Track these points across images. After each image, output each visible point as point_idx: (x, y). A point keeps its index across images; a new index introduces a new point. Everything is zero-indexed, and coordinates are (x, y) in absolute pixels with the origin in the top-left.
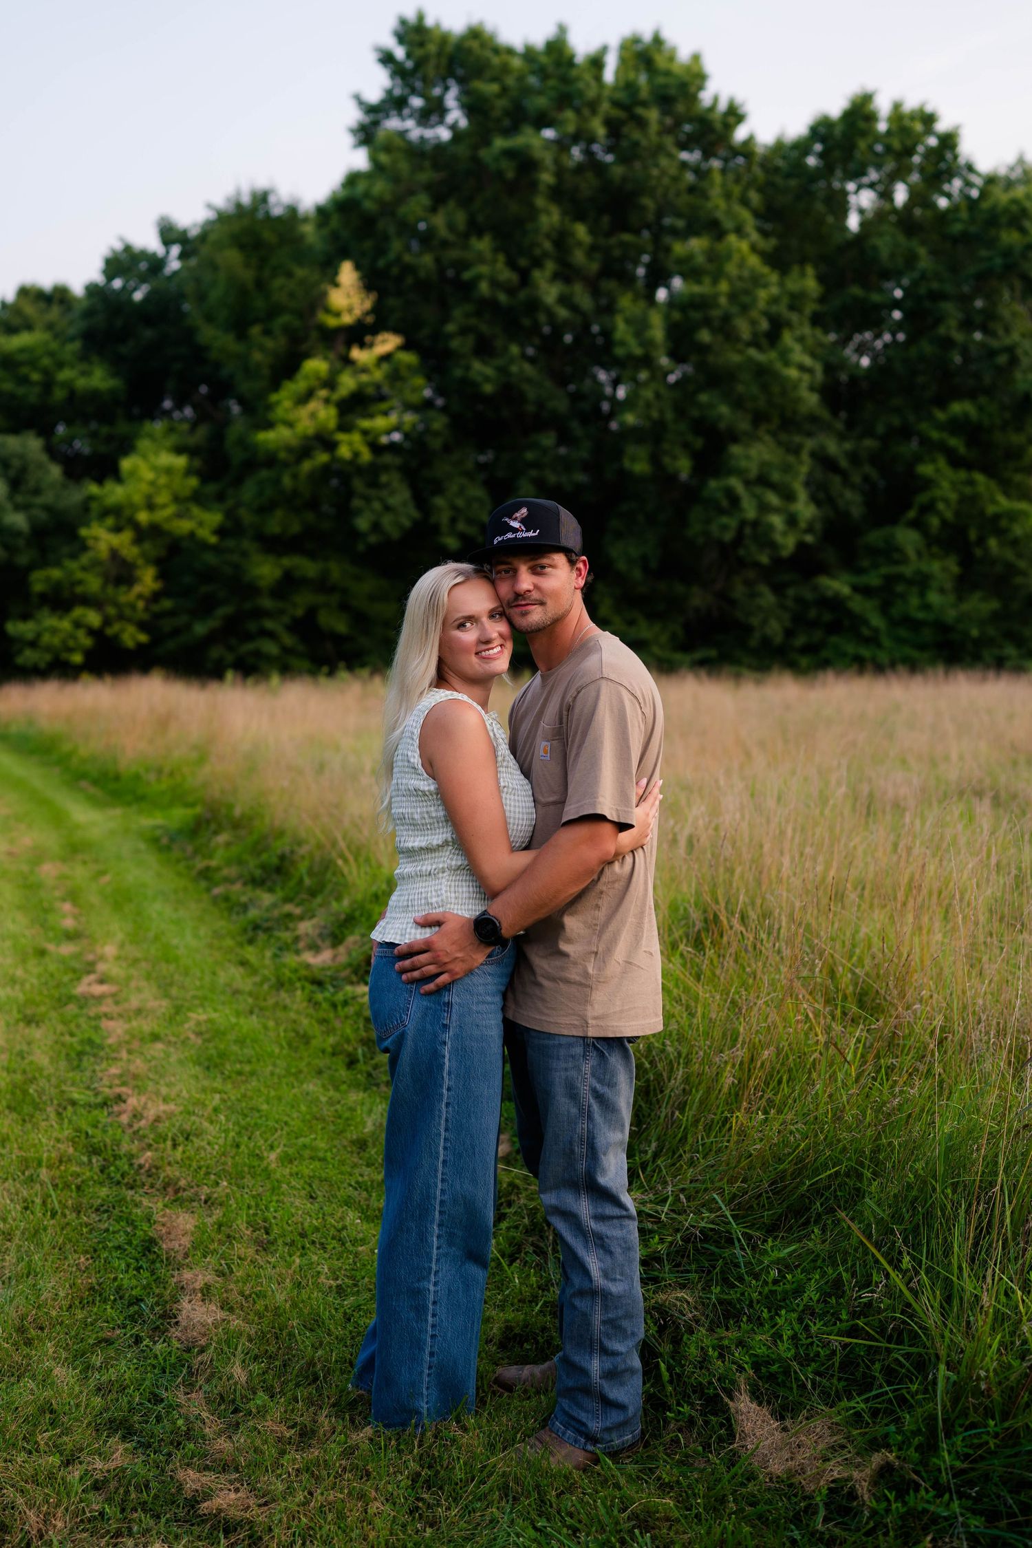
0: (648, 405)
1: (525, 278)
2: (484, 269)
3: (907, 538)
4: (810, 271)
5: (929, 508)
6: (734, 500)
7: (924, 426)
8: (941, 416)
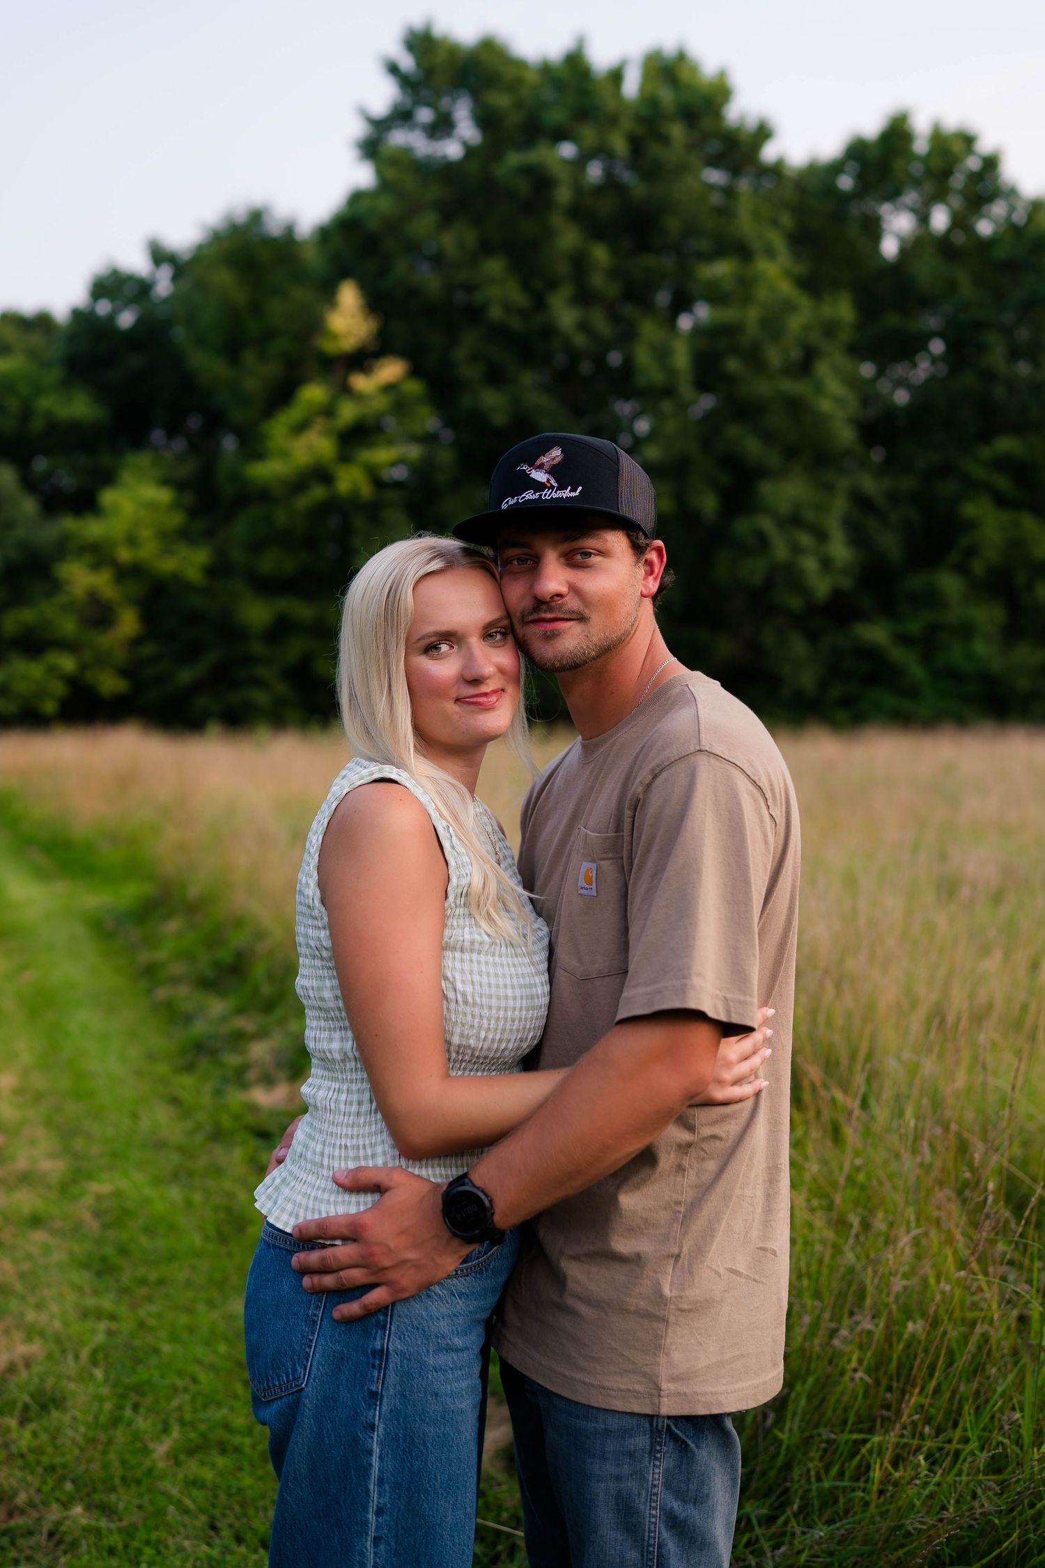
0: (672, 438)
1: (540, 303)
2: (495, 292)
3: (950, 584)
4: (845, 296)
5: (972, 551)
6: (763, 542)
7: (965, 464)
8: (985, 452)
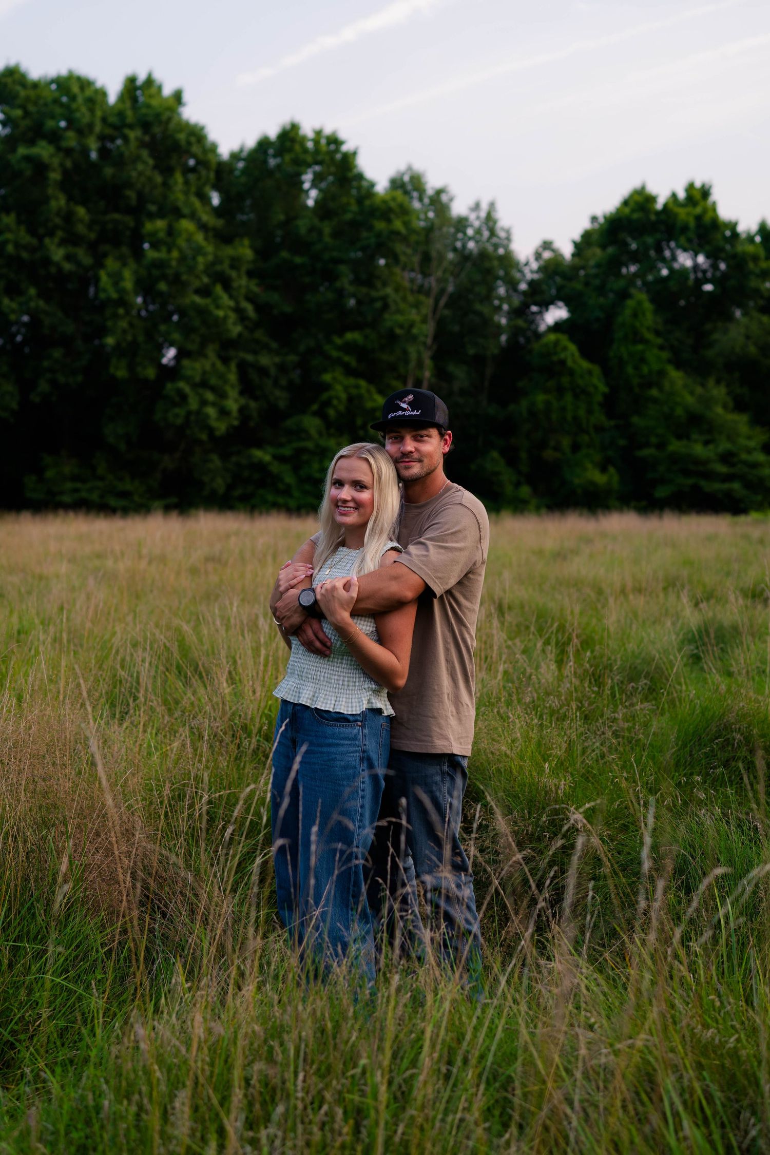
0: (124, 332)
1: (41, 243)
2: (9, 236)
3: (312, 423)
4: (246, 242)
5: (328, 403)
6: (184, 397)
7: (327, 347)
8: (338, 341)
